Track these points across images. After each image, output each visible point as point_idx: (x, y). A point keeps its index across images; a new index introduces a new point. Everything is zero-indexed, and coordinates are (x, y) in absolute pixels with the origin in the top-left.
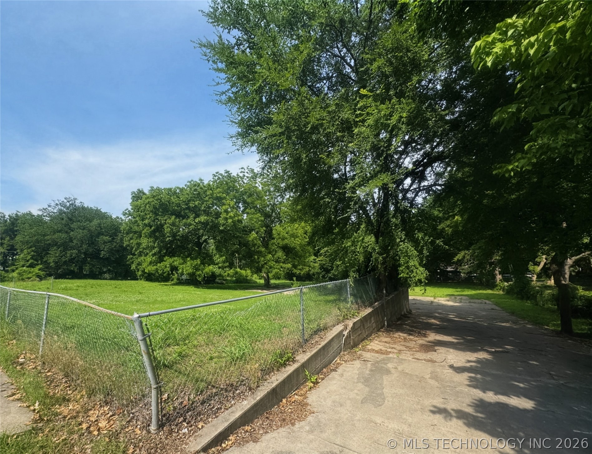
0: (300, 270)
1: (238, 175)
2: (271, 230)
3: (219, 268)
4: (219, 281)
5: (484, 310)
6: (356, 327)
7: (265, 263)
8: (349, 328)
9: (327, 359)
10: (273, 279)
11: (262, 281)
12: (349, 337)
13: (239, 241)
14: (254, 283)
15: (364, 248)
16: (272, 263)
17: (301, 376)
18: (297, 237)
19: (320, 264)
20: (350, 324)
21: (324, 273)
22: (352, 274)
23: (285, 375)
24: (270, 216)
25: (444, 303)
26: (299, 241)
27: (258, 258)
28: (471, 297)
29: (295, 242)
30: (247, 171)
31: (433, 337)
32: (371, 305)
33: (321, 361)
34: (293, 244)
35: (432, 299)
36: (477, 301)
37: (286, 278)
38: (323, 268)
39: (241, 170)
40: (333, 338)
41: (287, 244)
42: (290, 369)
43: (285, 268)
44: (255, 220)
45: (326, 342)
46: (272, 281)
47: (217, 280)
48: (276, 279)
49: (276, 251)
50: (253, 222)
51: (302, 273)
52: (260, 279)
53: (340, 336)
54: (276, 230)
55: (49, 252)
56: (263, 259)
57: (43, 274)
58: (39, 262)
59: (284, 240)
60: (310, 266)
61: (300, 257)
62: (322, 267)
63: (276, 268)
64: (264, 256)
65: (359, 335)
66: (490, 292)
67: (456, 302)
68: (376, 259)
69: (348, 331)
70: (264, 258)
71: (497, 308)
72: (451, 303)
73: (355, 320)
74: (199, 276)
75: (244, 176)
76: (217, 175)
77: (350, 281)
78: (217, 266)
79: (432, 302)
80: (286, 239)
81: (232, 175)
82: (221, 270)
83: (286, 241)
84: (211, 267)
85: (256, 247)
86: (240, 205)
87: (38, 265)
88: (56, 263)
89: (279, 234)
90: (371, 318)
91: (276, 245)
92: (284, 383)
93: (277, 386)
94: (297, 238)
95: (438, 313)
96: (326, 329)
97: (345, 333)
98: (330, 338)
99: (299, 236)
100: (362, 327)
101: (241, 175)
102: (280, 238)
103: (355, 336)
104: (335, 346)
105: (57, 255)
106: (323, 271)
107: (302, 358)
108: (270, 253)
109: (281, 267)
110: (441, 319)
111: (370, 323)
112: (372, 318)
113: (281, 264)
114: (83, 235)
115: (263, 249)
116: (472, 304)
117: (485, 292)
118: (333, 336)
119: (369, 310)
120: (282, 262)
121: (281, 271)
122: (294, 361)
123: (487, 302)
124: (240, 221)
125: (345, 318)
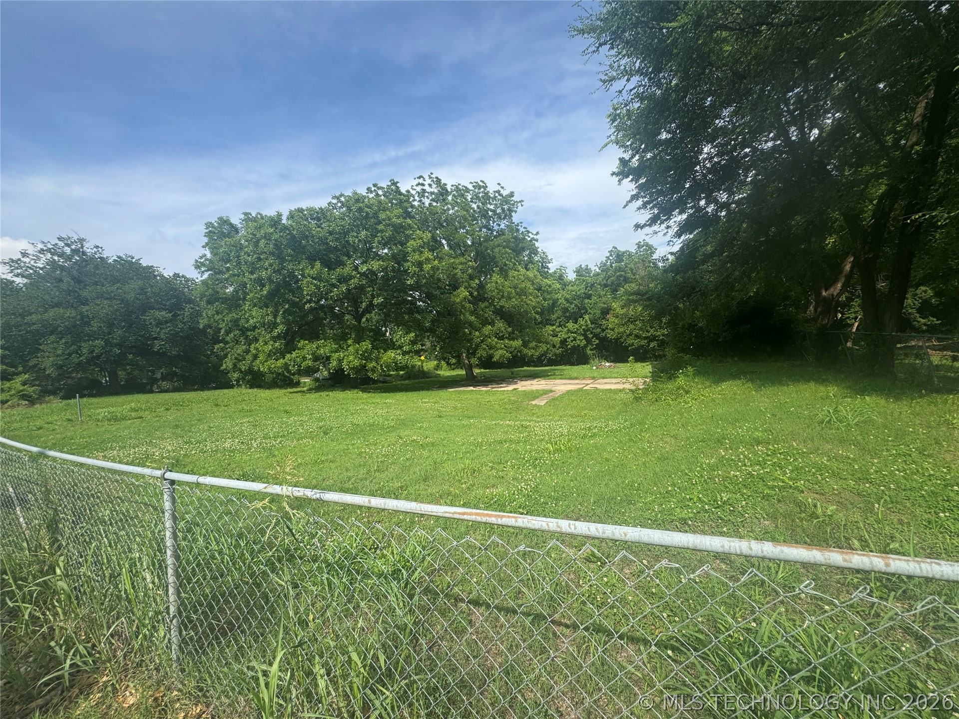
10: (477, 366)
11: (462, 372)
43: (511, 348)
49: (493, 321)
55: (41, 347)
57: (34, 392)
58: (20, 369)
75: (424, 191)
78: (399, 351)
84: (390, 354)
87: (17, 374)
88: (60, 367)
105: (59, 352)
109: (506, 346)
114: (111, 309)
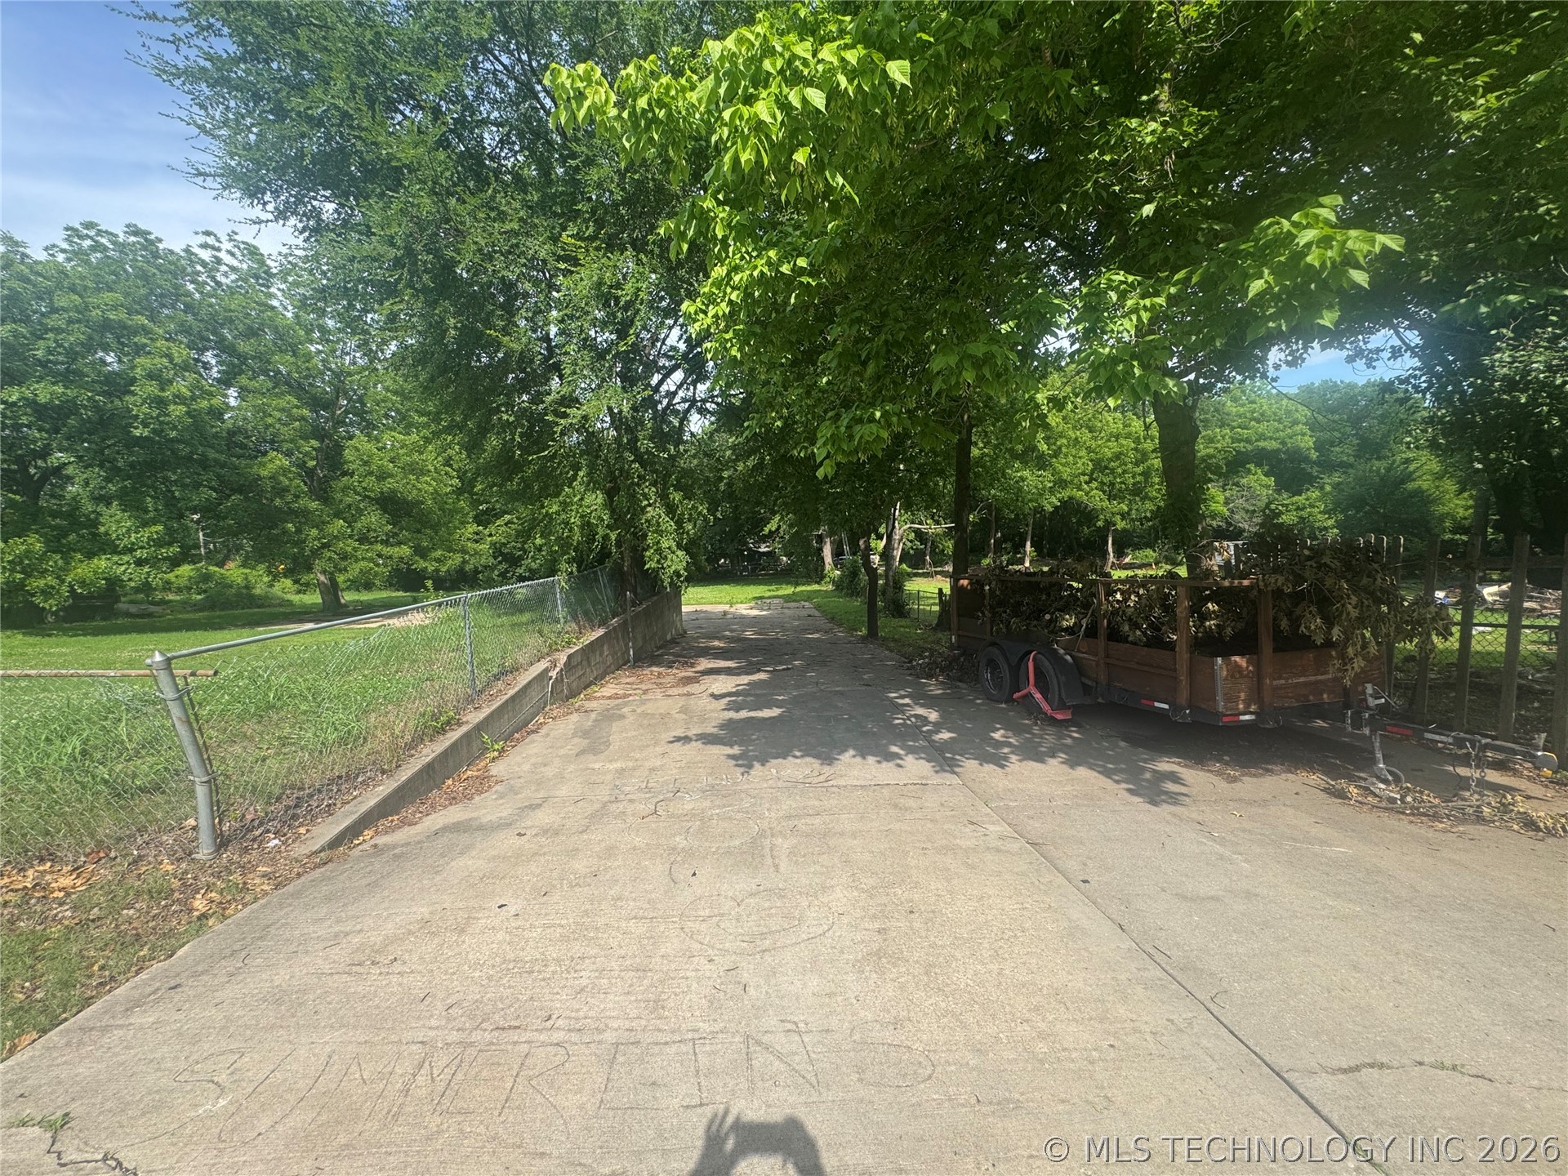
0: (438, 560)
1: (187, 250)
2: (339, 448)
3: (140, 563)
4: (133, 609)
5: (799, 618)
6: (574, 662)
7: (324, 546)
8: (560, 665)
9: (521, 717)
10: (348, 588)
11: (314, 598)
12: (559, 680)
13: (218, 476)
14: (280, 605)
15: (582, 516)
16: (350, 545)
17: (474, 744)
18: (423, 472)
19: (493, 544)
20: (562, 658)
21: (504, 566)
22: (564, 566)
23: (447, 743)
24: (330, 405)
25: (745, 612)
26: (430, 485)
27: (299, 531)
28: (788, 598)
29: (419, 486)
30: (226, 245)
31: (705, 664)
32: (602, 623)
33: (509, 720)
34: (415, 492)
35: (727, 608)
36: (793, 604)
37: (391, 585)
38: (502, 554)
39: (202, 239)
40: (530, 682)
41: (393, 491)
42: (454, 735)
43: (390, 557)
44: (277, 414)
45: (517, 689)
46: (348, 597)
47: (122, 606)
48: (358, 590)
49: (360, 512)
50: (270, 420)
51: (444, 569)
52: (299, 592)
53: (543, 680)
54: (357, 450)
56: (314, 532)
59: (384, 479)
60: (464, 551)
61: (435, 527)
62: (498, 550)
63: (363, 559)
64: (320, 525)
65: (580, 677)
66: (816, 587)
67: (762, 610)
68: (606, 537)
69: (558, 669)
70: (322, 530)
71: (817, 613)
72: (755, 612)
73: (572, 651)
74: (46, 593)
75: (219, 261)
76: (92, 233)
77: (561, 579)
78: (126, 558)
79: (725, 613)
80: (391, 476)
81: (161, 246)
82: (146, 569)
83: (389, 484)
84: (102, 563)
85: (289, 498)
86: (209, 357)
89: (366, 463)
90: (602, 646)
91: (358, 494)
92: (445, 754)
93: (434, 760)
94: (424, 475)
95: (732, 631)
96: (517, 670)
97: (553, 674)
98: (525, 682)
99: (429, 471)
100: (584, 663)
101: (206, 255)
102: (371, 473)
103: (573, 678)
104: (535, 695)
106: (500, 562)
107: (474, 718)
108: (338, 515)
109: (380, 556)
110: (731, 639)
111: (601, 655)
112: (606, 647)
113: (379, 547)
115: (314, 505)
116: (786, 611)
117: (809, 588)
118: (530, 678)
119: (601, 632)
120: (382, 542)
121: (378, 565)
122: (459, 724)
123: (807, 604)
124: (217, 413)
125: (553, 650)
